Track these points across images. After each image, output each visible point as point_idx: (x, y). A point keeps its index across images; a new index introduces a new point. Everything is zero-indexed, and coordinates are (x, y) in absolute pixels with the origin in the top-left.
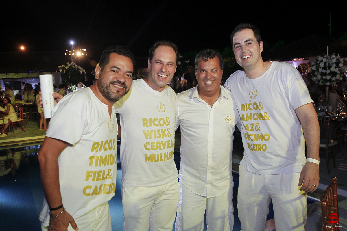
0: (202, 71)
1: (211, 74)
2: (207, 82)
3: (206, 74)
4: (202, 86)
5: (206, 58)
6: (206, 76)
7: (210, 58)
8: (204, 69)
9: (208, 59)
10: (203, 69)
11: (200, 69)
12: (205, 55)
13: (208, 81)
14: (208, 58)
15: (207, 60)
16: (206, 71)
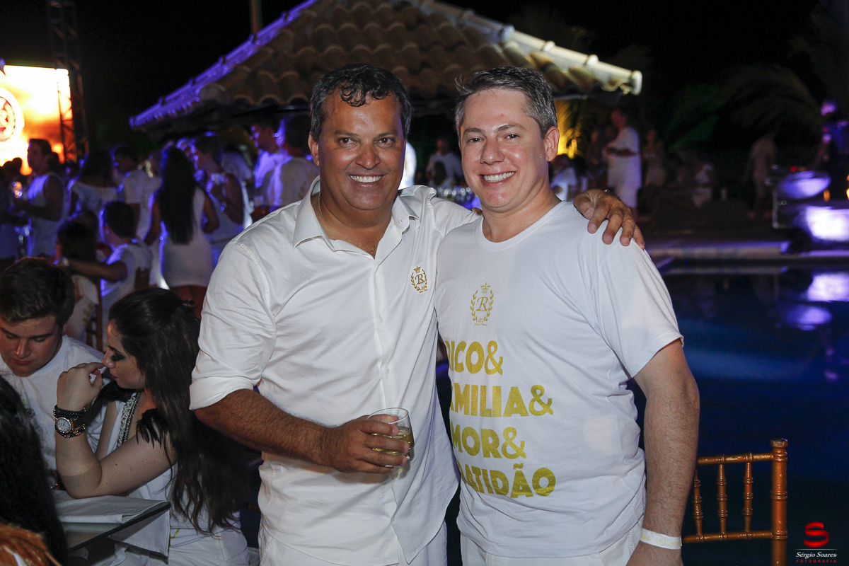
0: (342, 141)
1: (376, 153)
2: (360, 179)
3: (357, 151)
4: (341, 191)
5: (358, 96)
6: (358, 158)
7: (373, 95)
8: (354, 132)
9: (367, 98)
10: (348, 134)
11: (337, 132)
12: (354, 85)
13: (363, 176)
14: (365, 96)
15: (363, 103)
16: (357, 141)
